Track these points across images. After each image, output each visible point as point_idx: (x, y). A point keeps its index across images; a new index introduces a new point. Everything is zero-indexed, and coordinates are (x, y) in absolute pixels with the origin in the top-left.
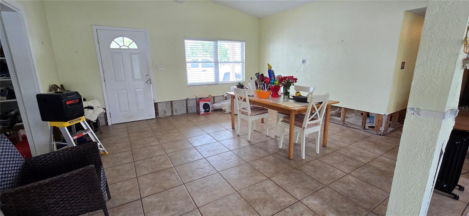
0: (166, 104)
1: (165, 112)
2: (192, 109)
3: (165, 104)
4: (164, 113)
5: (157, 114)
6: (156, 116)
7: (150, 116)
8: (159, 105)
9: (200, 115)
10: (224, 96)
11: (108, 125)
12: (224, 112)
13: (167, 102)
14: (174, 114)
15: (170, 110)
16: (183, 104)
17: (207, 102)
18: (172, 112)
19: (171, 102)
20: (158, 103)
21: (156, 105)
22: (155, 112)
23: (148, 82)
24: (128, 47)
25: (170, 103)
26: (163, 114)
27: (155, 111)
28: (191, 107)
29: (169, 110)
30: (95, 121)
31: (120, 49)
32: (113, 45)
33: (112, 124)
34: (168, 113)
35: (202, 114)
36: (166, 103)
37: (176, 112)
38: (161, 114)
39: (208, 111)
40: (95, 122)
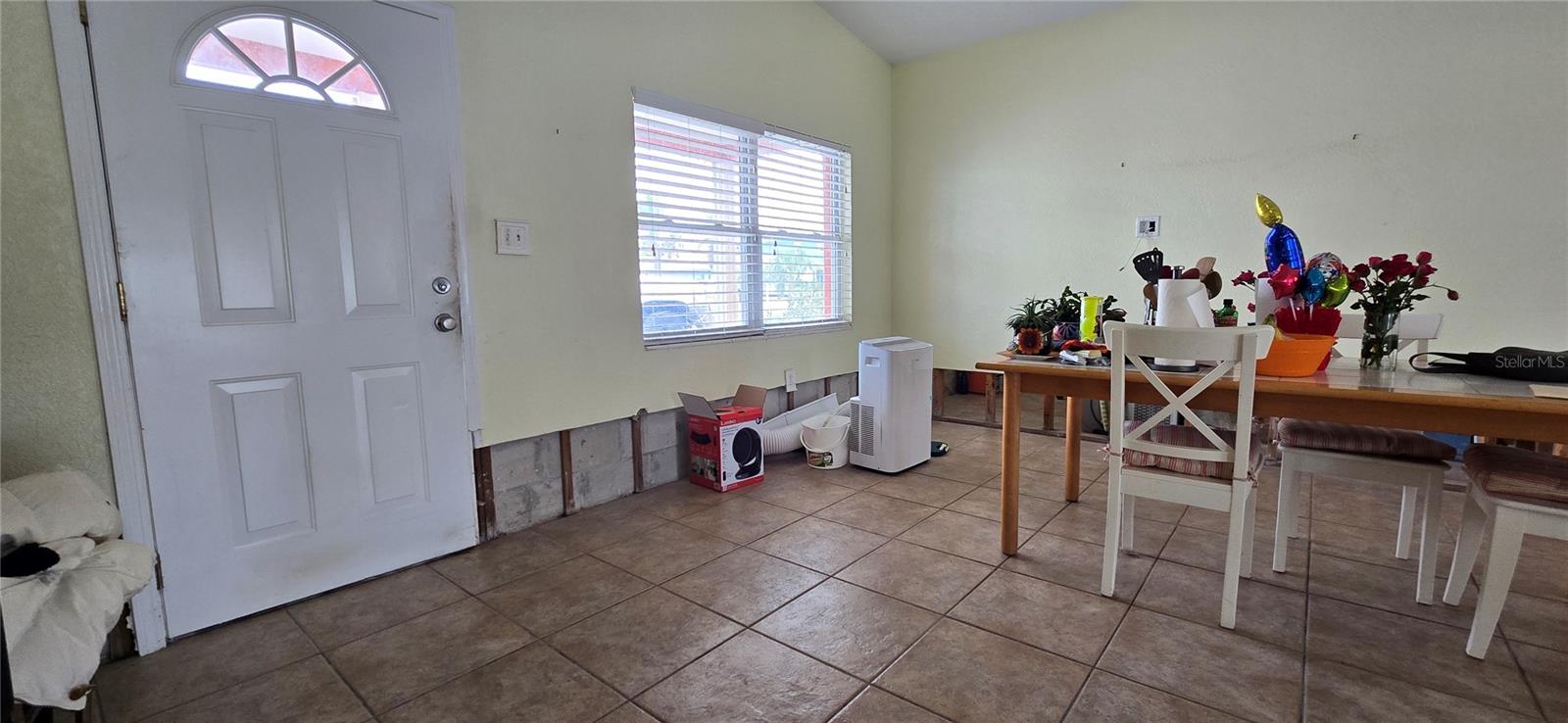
0: (538, 453)
1: (529, 498)
2: (657, 466)
3: (530, 448)
4: (522, 507)
5: (486, 514)
6: (482, 529)
7: (450, 534)
8: (496, 460)
9: (720, 491)
10: (784, 388)
11: (137, 653)
12: (823, 465)
13: (538, 441)
14: (577, 506)
15: (557, 485)
16: (620, 444)
17: (751, 425)
18: (567, 493)
19: (564, 436)
20: (494, 454)
21: (482, 459)
22: (479, 507)
23: (446, 323)
24: (320, 89)
25: (556, 445)
26: (520, 513)
27: (478, 499)
28: (656, 456)
29: (549, 487)
30: (75, 695)
31: (259, 94)
32: (207, 66)
33: (169, 642)
34: (543, 501)
35: (732, 489)
36: (537, 443)
37: (585, 491)
38: (507, 518)
39: (755, 469)
40: (80, 704)
